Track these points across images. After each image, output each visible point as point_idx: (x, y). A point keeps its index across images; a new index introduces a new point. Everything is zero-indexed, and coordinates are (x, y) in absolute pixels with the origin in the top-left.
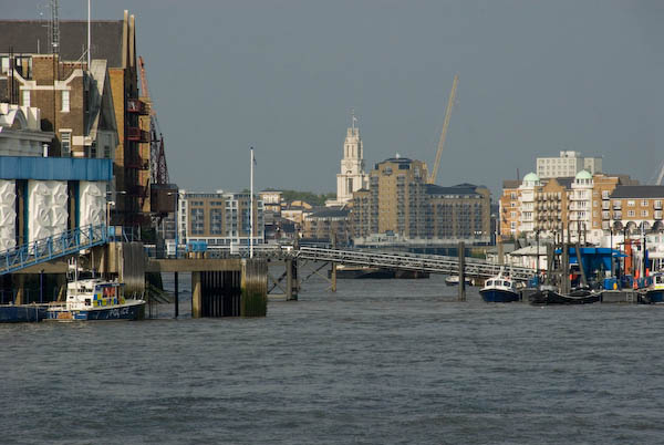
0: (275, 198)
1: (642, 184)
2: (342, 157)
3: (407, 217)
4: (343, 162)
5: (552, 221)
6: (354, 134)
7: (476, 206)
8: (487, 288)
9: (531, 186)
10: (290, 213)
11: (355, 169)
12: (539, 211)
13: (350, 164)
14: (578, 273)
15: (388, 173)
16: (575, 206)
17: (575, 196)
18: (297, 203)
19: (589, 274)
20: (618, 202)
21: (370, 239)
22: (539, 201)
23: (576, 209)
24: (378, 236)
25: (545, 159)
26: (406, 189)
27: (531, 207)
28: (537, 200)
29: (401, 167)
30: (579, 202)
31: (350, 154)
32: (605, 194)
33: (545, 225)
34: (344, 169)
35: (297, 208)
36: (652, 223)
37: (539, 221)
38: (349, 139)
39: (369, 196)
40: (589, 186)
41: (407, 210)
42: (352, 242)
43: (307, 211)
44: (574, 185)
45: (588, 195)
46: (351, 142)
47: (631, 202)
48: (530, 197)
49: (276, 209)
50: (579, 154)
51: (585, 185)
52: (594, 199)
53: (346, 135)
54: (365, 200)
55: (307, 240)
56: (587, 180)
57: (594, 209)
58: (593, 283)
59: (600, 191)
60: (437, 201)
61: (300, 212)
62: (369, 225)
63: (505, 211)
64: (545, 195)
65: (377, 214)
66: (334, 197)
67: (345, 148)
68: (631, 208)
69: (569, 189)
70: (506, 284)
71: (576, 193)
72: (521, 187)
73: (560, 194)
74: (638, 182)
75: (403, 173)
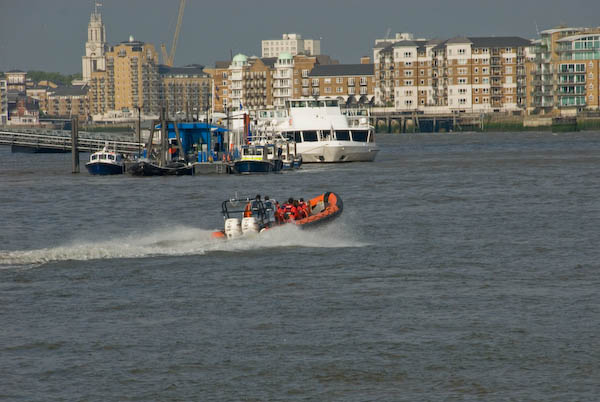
0: (20, 78)
1: (340, 63)
2: (87, 40)
3: (140, 95)
4: (87, 45)
5: (258, 97)
6: (96, 19)
7: (203, 84)
8: (92, 162)
9: (239, 67)
10: (35, 91)
11: (99, 51)
12: (247, 89)
13: (94, 47)
14: (176, 147)
15: (123, 55)
16: (278, 84)
17: (278, 75)
18: (44, 83)
19: (188, 147)
20: (316, 80)
21: (108, 116)
22: (247, 80)
23: (279, 86)
24: (114, 112)
25: (270, 42)
26: (140, 69)
27: (240, 86)
28: (245, 79)
29: (134, 50)
30: (282, 80)
31: (94, 38)
32: (305, 72)
33: (252, 101)
34: (88, 52)
35: (43, 87)
36: (346, 98)
37: (247, 98)
38: (92, 24)
39: (105, 76)
40: (290, 66)
41: (140, 89)
42: (91, 118)
43: (51, 89)
44: (277, 65)
45: (289, 74)
46: (94, 27)
47: (328, 80)
48: (238, 76)
49: (21, 88)
50: (299, 36)
51: (287, 65)
52: (295, 77)
53: (89, 20)
54: (102, 80)
55: (50, 117)
56: (288, 61)
57: (295, 86)
58: (191, 155)
59: (300, 70)
60: (168, 80)
61: (44, 91)
62: (106, 102)
63: (217, 89)
64: (252, 73)
65: (114, 92)
66: (80, 77)
67: (89, 32)
68: (328, 85)
69: (273, 68)
70: (110, 157)
71: (279, 72)
72: (231, 68)
73: (265, 73)
74: (338, 61)
75: (136, 55)
